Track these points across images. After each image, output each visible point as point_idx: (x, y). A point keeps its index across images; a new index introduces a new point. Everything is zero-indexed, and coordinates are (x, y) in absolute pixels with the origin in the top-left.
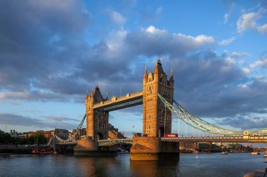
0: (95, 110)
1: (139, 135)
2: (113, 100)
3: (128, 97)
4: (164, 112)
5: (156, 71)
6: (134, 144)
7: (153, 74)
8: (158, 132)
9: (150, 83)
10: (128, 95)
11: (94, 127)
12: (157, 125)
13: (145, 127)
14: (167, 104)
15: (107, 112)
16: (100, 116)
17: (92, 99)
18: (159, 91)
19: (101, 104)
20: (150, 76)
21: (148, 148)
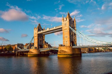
0: (38, 34)
1: (61, 45)
2: (48, 30)
3: (55, 28)
4: (73, 34)
5: (68, 17)
6: (59, 50)
7: (66, 18)
8: (70, 44)
9: (65, 22)
10: (55, 27)
11: (38, 42)
12: (70, 41)
13: (64, 42)
14: (74, 31)
15: (44, 35)
16: (41, 37)
17: (37, 29)
18: (70, 25)
19: (42, 32)
20: (65, 19)
21: (67, 52)
